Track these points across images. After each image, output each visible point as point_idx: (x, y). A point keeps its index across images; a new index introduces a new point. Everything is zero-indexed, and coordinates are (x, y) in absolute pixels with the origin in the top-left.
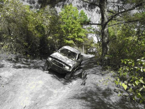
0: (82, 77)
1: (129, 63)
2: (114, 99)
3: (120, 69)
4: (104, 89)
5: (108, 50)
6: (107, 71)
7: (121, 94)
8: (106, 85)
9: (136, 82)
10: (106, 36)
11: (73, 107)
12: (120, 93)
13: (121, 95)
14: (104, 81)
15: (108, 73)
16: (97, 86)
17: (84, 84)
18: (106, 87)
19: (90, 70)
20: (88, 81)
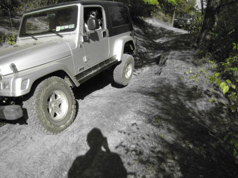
0: (160, 62)
2: (202, 105)
3: (228, 60)
4: (191, 87)
5: (216, 23)
7: (216, 99)
8: (194, 81)
11: (130, 104)
12: (213, 98)
13: (214, 101)
14: (194, 74)
15: (205, 62)
16: (179, 79)
17: (160, 74)
18: (195, 84)
20: (166, 69)
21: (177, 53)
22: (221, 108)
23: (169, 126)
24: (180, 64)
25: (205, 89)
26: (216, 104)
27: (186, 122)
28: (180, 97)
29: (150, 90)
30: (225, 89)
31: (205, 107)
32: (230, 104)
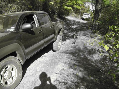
0: (75, 37)
1: (116, 29)
2: (96, 57)
3: (107, 34)
4: (90, 48)
5: (100, 17)
6: (96, 34)
7: (103, 54)
8: (92, 46)
9: (117, 45)
10: (100, 4)
11: (61, 59)
12: (102, 53)
13: (102, 55)
14: (91, 42)
15: (96, 36)
16: (84, 45)
17: (74, 43)
18: (92, 47)
19: (81, 32)
20: (78, 41)
21: (82, 32)
22: (106, 58)
23: (81, 69)
24: (84, 38)
25: (97, 49)
26: (103, 56)
27: (89, 66)
28: (85, 54)
29: (70, 52)
30: (107, 48)
31: (98, 58)
32: (110, 56)
